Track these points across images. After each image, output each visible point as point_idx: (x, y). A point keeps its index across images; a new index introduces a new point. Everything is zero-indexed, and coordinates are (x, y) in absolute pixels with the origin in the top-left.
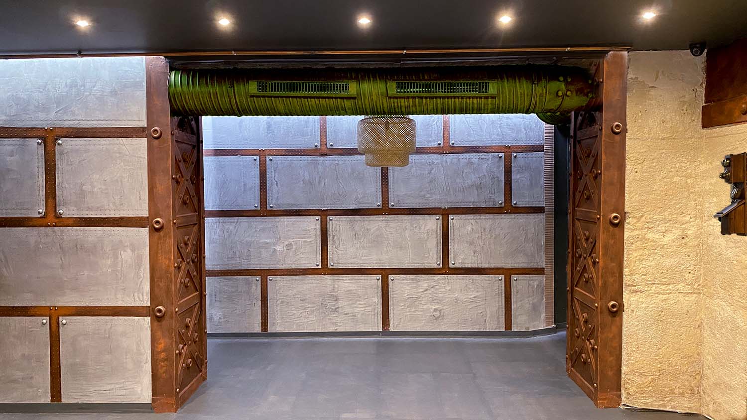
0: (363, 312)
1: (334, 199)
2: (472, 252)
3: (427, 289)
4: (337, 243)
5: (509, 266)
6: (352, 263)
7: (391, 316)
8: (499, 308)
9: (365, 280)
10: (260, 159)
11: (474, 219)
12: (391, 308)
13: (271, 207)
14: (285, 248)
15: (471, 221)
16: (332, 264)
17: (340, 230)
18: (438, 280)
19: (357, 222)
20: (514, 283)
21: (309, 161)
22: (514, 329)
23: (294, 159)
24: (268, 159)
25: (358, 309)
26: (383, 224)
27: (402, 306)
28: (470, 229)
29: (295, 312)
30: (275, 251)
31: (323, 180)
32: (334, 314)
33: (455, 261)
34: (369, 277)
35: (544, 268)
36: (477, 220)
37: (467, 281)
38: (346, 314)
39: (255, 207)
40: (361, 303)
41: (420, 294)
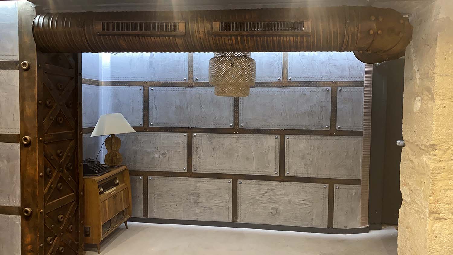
0: (217, 207)
1: (198, 120)
2: (303, 165)
3: (267, 192)
4: (199, 153)
5: (333, 177)
6: (210, 169)
7: (239, 211)
8: (323, 210)
9: (219, 182)
10: (144, 89)
11: (305, 139)
12: (239, 205)
13: (151, 125)
14: (161, 156)
15: (303, 140)
16: (195, 169)
17: (202, 144)
18: (276, 185)
19: (214, 138)
20: (336, 191)
21: (180, 91)
22: (335, 226)
23: (169, 89)
24: (150, 89)
25: (214, 204)
26: (234, 141)
27: (247, 204)
28: (302, 147)
29: (167, 204)
30: (153, 158)
31: (190, 106)
32: (195, 207)
33: (290, 171)
34: (223, 180)
35: (361, 180)
36: (308, 140)
37: (299, 188)
38: (205, 208)
39: (140, 124)
40: (215, 200)
41: (261, 196)
